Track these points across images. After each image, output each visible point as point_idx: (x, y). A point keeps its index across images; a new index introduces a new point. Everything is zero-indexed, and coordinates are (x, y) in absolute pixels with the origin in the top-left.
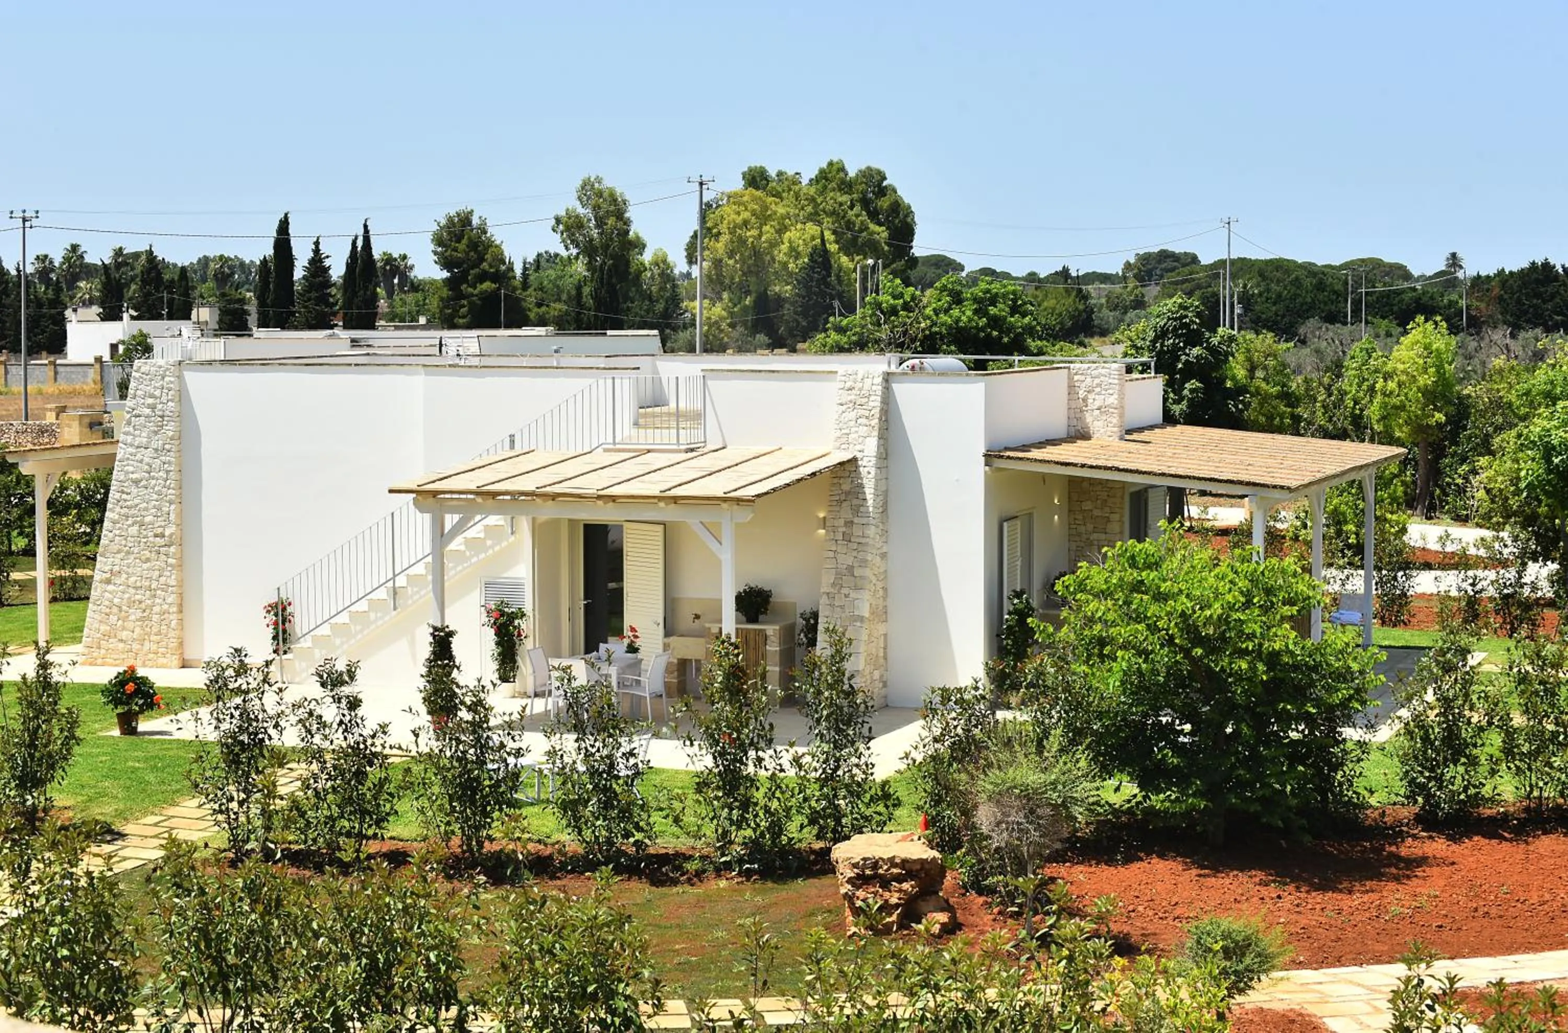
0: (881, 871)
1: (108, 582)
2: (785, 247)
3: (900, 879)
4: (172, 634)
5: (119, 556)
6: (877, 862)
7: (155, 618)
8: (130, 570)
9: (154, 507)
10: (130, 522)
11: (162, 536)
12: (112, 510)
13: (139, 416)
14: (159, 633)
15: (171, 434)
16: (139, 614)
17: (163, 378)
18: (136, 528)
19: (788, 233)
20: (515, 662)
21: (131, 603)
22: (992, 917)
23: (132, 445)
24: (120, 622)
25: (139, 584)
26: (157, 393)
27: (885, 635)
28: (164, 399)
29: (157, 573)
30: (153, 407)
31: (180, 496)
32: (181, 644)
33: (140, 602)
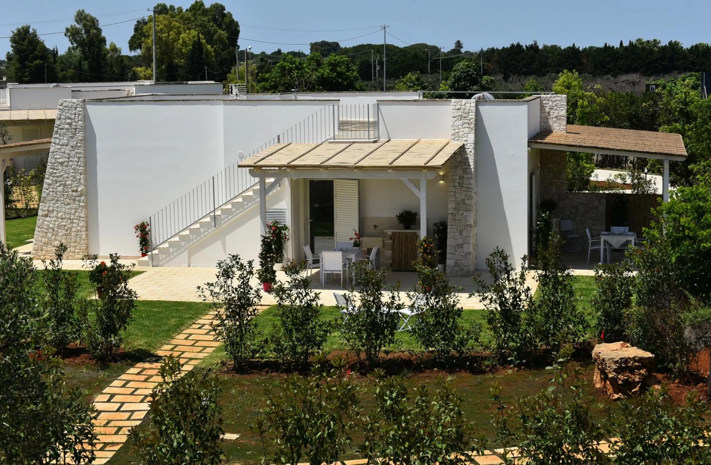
0: (629, 364)
1: (46, 216)
2: (180, 41)
3: (639, 368)
4: (83, 242)
5: (52, 202)
6: (627, 360)
7: (73, 234)
8: (59, 210)
9: (72, 176)
10: (58, 185)
11: (77, 191)
12: (48, 179)
13: (63, 129)
14: (75, 242)
15: (80, 138)
16: (64, 232)
17: (76, 109)
18: (62, 187)
19: (182, 35)
20: (282, 252)
21: (59, 227)
22: (676, 385)
23: (58, 144)
24: (53, 237)
25: (64, 217)
26: (73, 117)
27: (476, 234)
28: (76, 120)
29: (73, 211)
30: (70, 124)
31: (85, 170)
32: (87, 247)
33: (65, 226)
